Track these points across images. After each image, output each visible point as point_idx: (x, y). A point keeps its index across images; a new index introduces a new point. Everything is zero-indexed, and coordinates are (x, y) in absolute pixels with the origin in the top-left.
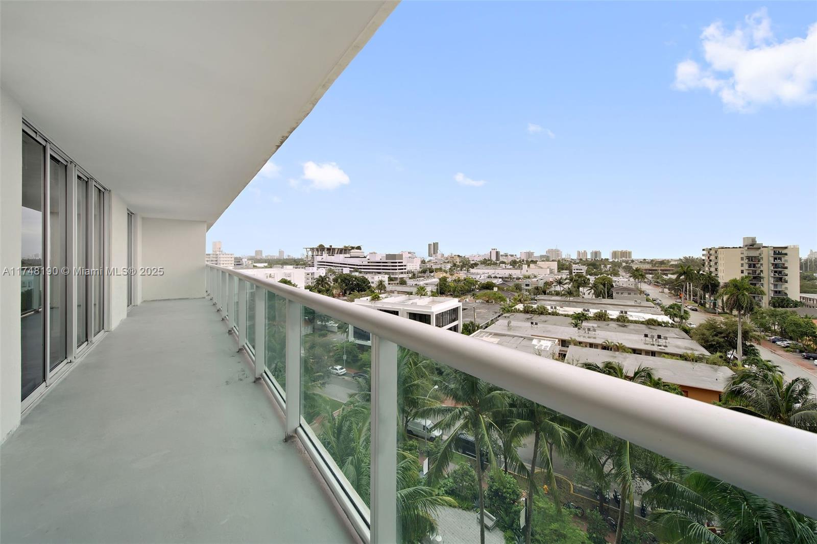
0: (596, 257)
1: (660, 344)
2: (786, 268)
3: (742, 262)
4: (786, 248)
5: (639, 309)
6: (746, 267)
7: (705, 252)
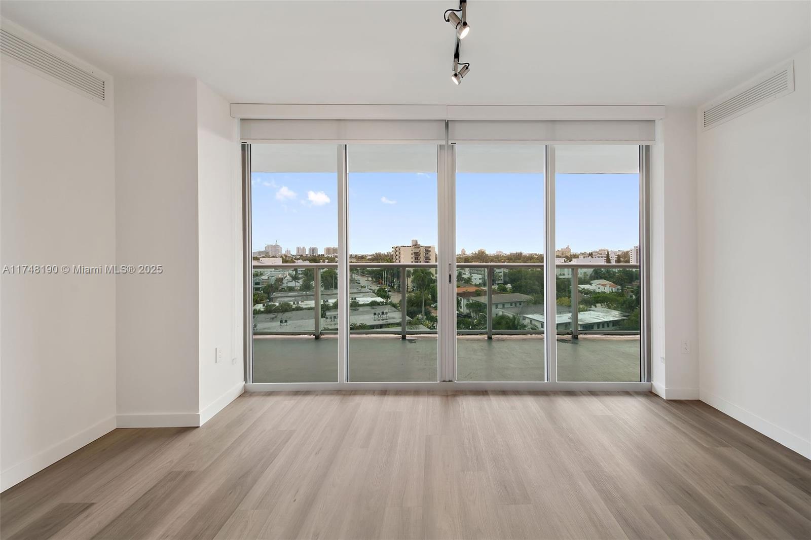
0: (313, 253)
1: (383, 318)
2: (430, 259)
3: (412, 256)
4: (430, 247)
5: (362, 295)
6: (414, 258)
7: (393, 249)
